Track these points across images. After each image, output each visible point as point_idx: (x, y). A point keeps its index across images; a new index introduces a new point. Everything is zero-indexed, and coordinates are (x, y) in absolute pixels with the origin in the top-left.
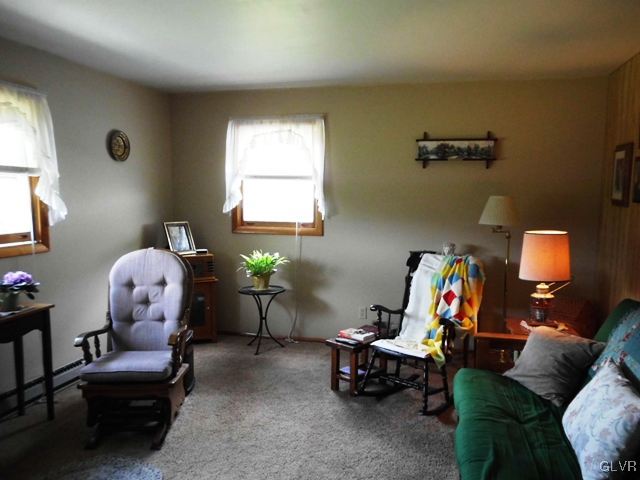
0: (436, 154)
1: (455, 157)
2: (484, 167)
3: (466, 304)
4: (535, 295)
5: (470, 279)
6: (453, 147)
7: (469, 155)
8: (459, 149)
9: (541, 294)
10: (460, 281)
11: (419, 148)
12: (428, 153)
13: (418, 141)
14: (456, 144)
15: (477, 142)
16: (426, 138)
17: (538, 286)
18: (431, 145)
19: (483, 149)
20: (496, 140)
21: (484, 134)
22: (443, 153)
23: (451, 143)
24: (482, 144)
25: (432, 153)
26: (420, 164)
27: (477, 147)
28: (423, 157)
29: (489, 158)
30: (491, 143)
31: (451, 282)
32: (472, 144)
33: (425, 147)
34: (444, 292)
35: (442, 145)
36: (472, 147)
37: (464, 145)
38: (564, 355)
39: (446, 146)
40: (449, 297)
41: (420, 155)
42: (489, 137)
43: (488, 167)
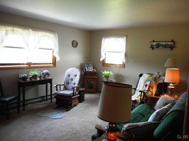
0: (156, 46)
1: (161, 47)
2: (170, 50)
3: (150, 88)
4: (169, 87)
5: (153, 81)
6: (161, 44)
7: (165, 46)
8: (163, 44)
10: (150, 81)
11: (151, 44)
12: (153, 46)
13: (151, 42)
14: (162, 43)
15: (168, 43)
16: (154, 41)
17: (170, 84)
18: (155, 44)
19: (170, 45)
20: (174, 42)
21: (171, 40)
22: (158, 46)
23: (160, 43)
24: (170, 43)
25: (155, 46)
26: (152, 49)
27: (168, 44)
28: (152, 47)
29: (172, 47)
30: (172, 43)
31: (148, 81)
32: (167, 43)
33: (153, 44)
34: (146, 84)
35: (158, 43)
36: (167, 44)
37: (164, 43)
38: (165, 103)
39: (159, 44)
40: (146, 86)
41: (151, 46)
42: (172, 41)
43: (171, 50)
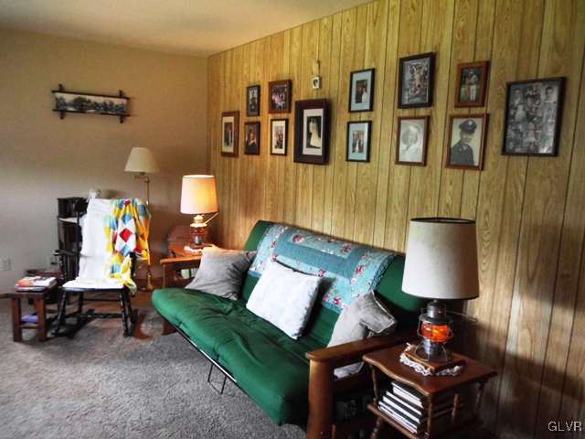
0: (74, 106)
1: (92, 111)
2: (119, 121)
3: (140, 239)
4: (193, 225)
5: (141, 218)
6: (89, 101)
7: (105, 110)
8: (96, 103)
9: (198, 223)
10: (133, 220)
11: (57, 99)
12: (65, 104)
13: (54, 92)
14: (93, 99)
15: (112, 99)
16: (61, 90)
17: (195, 218)
18: (69, 98)
19: (117, 106)
20: (128, 99)
21: (117, 93)
22: (81, 107)
23: (88, 97)
24: (117, 101)
25: (70, 105)
26: (57, 115)
27: (112, 104)
28: (61, 108)
29: (123, 114)
30: (124, 101)
31: (124, 221)
32: (108, 100)
33: (61, 98)
34: (119, 230)
35: (80, 98)
36: (108, 103)
37: (100, 100)
39: (84, 100)
40: (125, 235)
41: (57, 106)
42: (121, 95)
43: (122, 122)
